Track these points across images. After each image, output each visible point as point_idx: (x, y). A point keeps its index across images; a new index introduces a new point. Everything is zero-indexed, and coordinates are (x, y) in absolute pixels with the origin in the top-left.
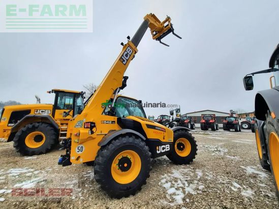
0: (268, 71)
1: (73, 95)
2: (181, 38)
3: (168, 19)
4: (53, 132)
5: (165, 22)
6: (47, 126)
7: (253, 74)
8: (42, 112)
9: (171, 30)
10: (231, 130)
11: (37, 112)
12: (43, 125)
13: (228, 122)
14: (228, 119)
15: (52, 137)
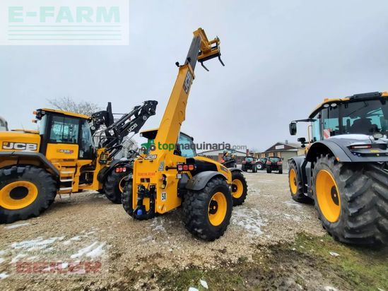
0: (307, 120)
1: (78, 120)
2: (224, 65)
3: (217, 41)
4: (50, 180)
5: (212, 43)
6: (40, 171)
7: (297, 121)
8: (21, 146)
9: (218, 55)
10: (248, 171)
11: (8, 146)
12: (33, 169)
13: (247, 163)
14: (247, 159)
15: (50, 188)
